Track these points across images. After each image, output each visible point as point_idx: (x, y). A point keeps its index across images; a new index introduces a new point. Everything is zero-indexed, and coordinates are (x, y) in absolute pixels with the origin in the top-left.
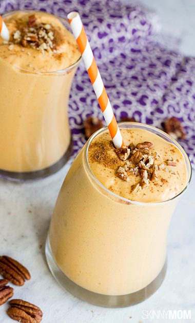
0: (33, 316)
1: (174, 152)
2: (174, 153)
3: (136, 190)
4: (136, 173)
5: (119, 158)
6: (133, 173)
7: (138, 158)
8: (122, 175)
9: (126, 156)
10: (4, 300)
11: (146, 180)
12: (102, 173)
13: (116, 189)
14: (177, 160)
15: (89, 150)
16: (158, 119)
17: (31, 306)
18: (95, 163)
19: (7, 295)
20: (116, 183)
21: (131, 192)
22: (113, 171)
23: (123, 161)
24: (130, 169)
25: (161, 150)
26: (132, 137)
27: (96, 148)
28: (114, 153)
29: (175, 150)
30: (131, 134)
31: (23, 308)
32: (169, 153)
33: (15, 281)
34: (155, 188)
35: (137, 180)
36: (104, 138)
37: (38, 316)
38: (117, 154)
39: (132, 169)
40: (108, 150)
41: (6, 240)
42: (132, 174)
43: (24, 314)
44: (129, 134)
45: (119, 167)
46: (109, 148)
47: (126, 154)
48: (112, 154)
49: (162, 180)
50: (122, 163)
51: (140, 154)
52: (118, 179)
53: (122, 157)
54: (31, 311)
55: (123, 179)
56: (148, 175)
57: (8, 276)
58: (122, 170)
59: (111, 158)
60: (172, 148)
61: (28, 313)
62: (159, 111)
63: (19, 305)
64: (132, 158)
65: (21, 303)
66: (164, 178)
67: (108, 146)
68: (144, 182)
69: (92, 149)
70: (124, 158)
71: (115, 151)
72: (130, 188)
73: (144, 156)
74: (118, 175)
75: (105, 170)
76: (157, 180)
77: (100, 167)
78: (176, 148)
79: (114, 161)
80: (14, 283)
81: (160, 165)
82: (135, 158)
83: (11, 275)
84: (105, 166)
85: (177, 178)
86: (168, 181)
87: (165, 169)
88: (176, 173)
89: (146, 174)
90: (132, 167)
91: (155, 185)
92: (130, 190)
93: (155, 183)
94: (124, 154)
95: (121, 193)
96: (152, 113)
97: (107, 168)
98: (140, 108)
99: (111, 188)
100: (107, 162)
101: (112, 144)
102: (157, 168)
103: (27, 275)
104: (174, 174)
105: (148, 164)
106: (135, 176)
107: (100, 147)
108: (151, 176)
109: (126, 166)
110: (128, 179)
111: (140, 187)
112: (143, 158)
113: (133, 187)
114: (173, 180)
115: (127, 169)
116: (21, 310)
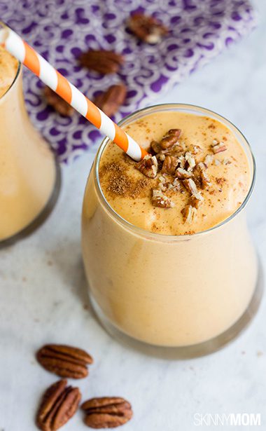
0: (121, 414)
1: (214, 127)
2: (215, 130)
3: (189, 216)
4: (179, 188)
5: (147, 176)
6: (175, 189)
7: (172, 165)
8: (162, 202)
9: (155, 168)
10: (74, 409)
11: (197, 194)
12: (133, 210)
13: (162, 225)
14: (224, 139)
15: (101, 182)
16: (117, 27)
17: (112, 402)
18: (117, 198)
19: (74, 401)
20: (159, 216)
21: (184, 220)
22: (146, 200)
23: (153, 178)
24: (167, 186)
25: (196, 134)
26: (149, 131)
27: (109, 174)
28: (135, 171)
29: (214, 125)
30: (145, 126)
31: (103, 410)
32: (208, 132)
33: (76, 375)
34: (214, 198)
35: (184, 199)
36: (112, 152)
37: (126, 412)
38: (141, 171)
39: (171, 186)
40: (126, 170)
41: (37, 321)
42: (173, 193)
43: (108, 418)
44: (143, 128)
45: (152, 190)
46: (126, 165)
47: (153, 167)
48: (134, 174)
49: (218, 181)
50: (154, 182)
51: (172, 159)
52: (157, 209)
53: (149, 173)
54: (115, 410)
55: (166, 207)
56: (196, 183)
57: (64, 372)
58: (158, 193)
59: (135, 181)
60: (209, 123)
61: (113, 414)
62: (109, 16)
63: (95, 408)
64: (164, 168)
65: (98, 405)
66: (218, 178)
67: (123, 162)
68: (195, 199)
69: (105, 178)
70: (153, 174)
71: (136, 168)
72: (181, 217)
73: (179, 161)
74: (156, 203)
75: (135, 203)
76: (211, 185)
77: (126, 202)
78: (214, 121)
79: (141, 184)
80: (75, 378)
81: (204, 159)
82: (167, 167)
83: (68, 370)
84: (133, 197)
85: (236, 166)
86: (226, 178)
87: (214, 161)
88: (231, 160)
89: (192, 184)
90: (168, 181)
91: (211, 193)
92: (181, 218)
93: (210, 190)
94: (150, 168)
95: (171, 227)
96: (105, 26)
97: (136, 200)
98: (87, 30)
99: (154, 226)
100: (133, 190)
101: (126, 157)
102: (202, 167)
103: (87, 359)
104: (229, 163)
105: (189, 169)
106: (179, 193)
107: (112, 170)
108: (201, 183)
109: (161, 184)
110: (172, 204)
111: (194, 209)
112: (179, 163)
113: (184, 213)
114: (232, 174)
115: (164, 188)
116: (102, 415)
